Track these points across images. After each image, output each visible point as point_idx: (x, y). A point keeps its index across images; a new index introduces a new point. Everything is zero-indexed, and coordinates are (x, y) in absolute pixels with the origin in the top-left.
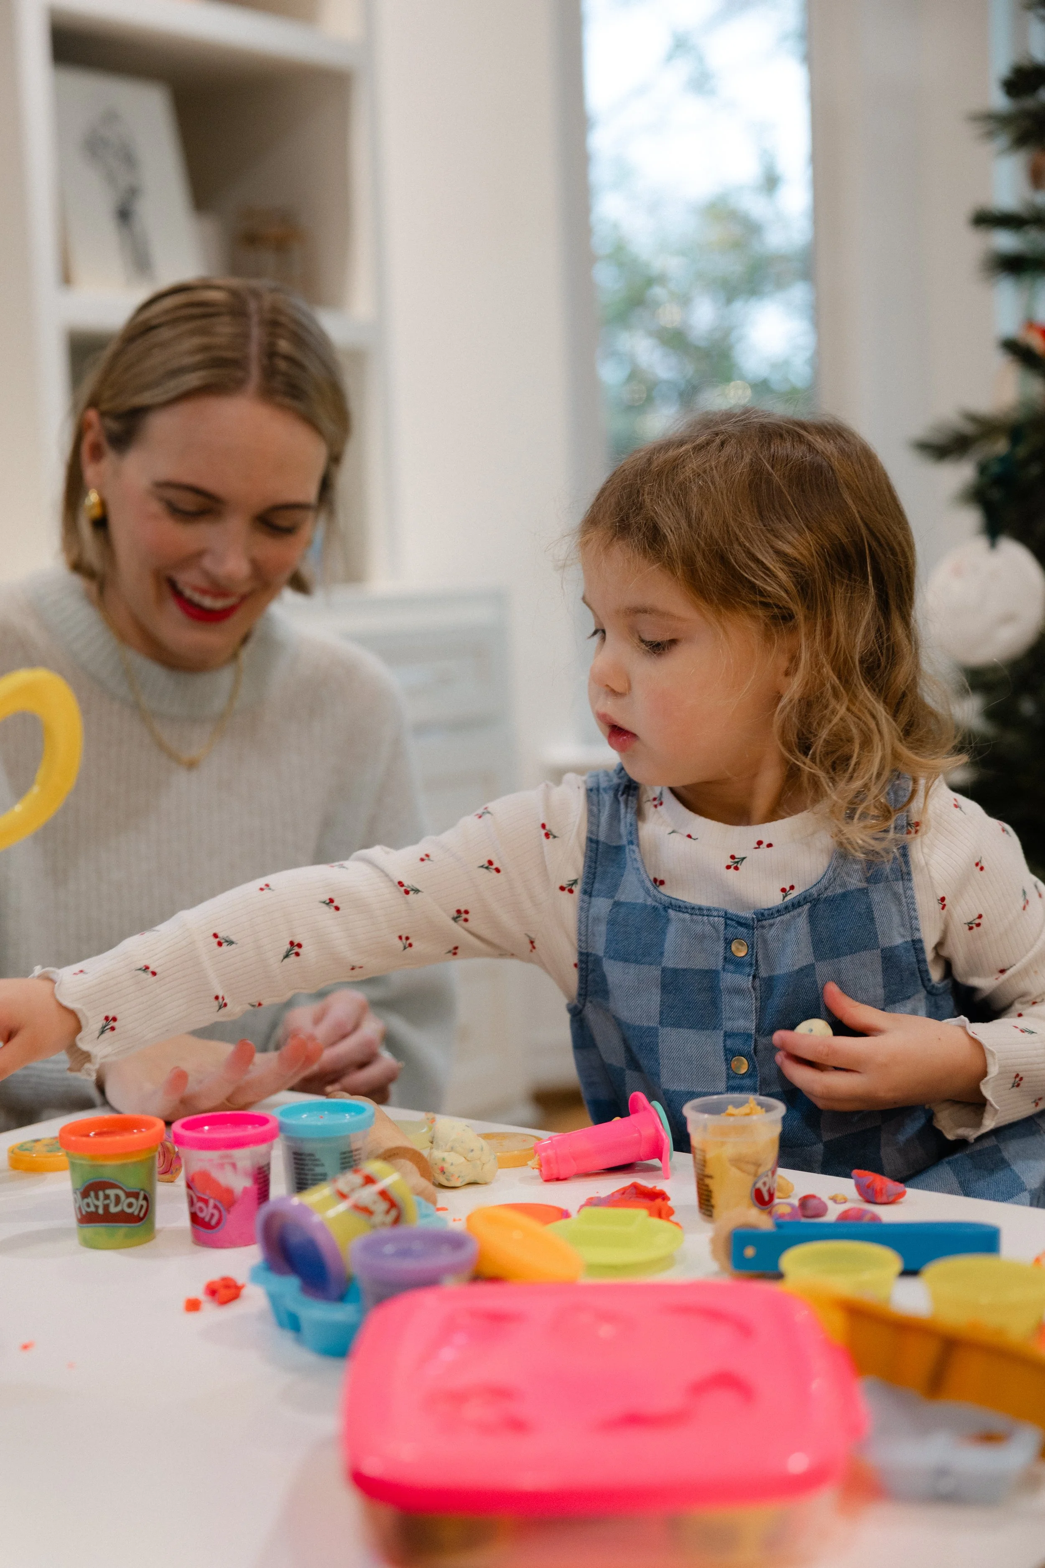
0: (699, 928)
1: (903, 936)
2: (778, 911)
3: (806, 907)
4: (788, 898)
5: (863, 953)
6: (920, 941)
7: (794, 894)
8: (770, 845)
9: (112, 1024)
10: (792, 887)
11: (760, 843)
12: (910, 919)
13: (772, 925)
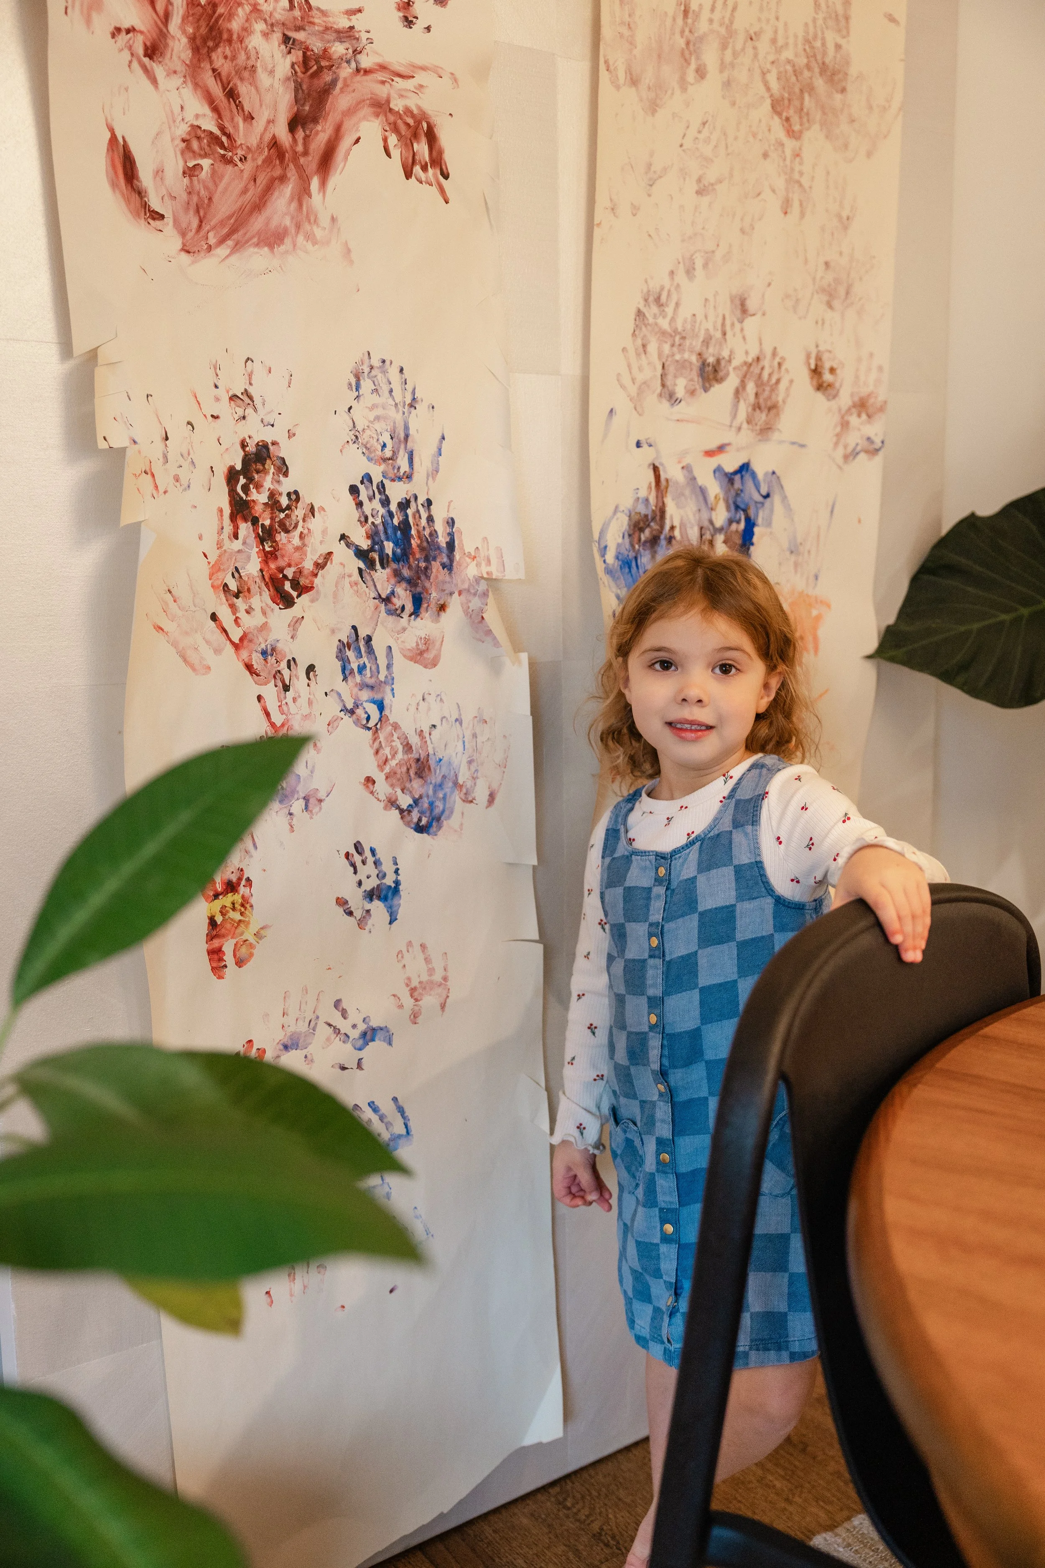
0: (643, 864)
1: (750, 859)
2: (683, 848)
3: (698, 844)
4: (691, 838)
5: (724, 868)
6: (761, 862)
7: (693, 836)
8: (686, 807)
9: (582, 1127)
10: (693, 832)
11: (682, 807)
12: (756, 849)
13: (680, 857)
